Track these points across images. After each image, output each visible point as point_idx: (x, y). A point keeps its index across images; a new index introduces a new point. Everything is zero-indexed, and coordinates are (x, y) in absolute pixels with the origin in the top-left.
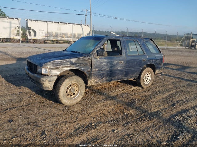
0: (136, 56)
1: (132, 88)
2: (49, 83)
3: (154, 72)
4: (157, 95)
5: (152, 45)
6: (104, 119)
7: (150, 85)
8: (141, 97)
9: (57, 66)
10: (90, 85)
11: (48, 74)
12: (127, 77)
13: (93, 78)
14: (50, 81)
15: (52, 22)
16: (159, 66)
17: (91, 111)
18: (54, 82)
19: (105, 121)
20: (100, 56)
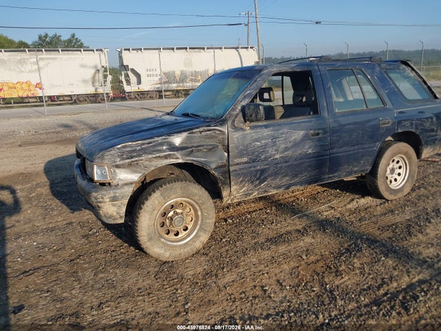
0: (362, 112)
1: (355, 203)
2: (114, 205)
3: (419, 154)
4: (430, 222)
5: (407, 78)
6: (263, 304)
7: (407, 190)
8: (379, 229)
9: (132, 158)
10: (229, 202)
11: (108, 180)
12: (336, 174)
13: (236, 184)
14: (114, 199)
15: (173, 49)
16: (433, 136)
17: (229, 278)
18: (126, 201)
19: (265, 314)
20: (252, 121)
